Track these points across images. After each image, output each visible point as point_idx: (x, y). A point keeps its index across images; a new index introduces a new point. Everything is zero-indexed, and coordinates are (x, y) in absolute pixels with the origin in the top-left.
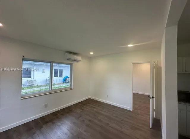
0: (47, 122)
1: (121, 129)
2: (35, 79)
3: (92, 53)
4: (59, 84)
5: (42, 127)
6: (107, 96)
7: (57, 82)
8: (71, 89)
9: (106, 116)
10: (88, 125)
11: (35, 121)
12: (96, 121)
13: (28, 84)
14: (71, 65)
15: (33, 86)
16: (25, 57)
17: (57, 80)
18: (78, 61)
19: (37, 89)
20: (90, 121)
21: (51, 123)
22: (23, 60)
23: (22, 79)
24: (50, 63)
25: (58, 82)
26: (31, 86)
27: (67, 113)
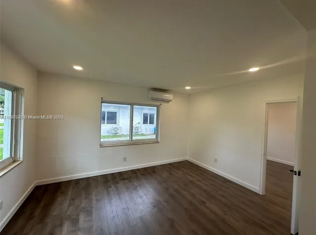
0: (124, 179)
1: (224, 215)
2: (121, 125)
3: (188, 88)
4: (149, 135)
5: (118, 183)
6: (216, 160)
7: (146, 131)
8: (157, 142)
9: (205, 191)
10: (172, 196)
11: (113, 175)
12: (186, 194)
13: (113, 132)
14: (158, 107)
15: (118, 134)
16: (104, 99)
17: (146, 129)
18: (168, 101)
19: (121, 139)
20: (176, 191)
21: (128, 181)
22: (102, 102)
23: (102, 125)
24: (131, 105)
25: (148, 133)
26: (115, 135)
27: (149, 174)
